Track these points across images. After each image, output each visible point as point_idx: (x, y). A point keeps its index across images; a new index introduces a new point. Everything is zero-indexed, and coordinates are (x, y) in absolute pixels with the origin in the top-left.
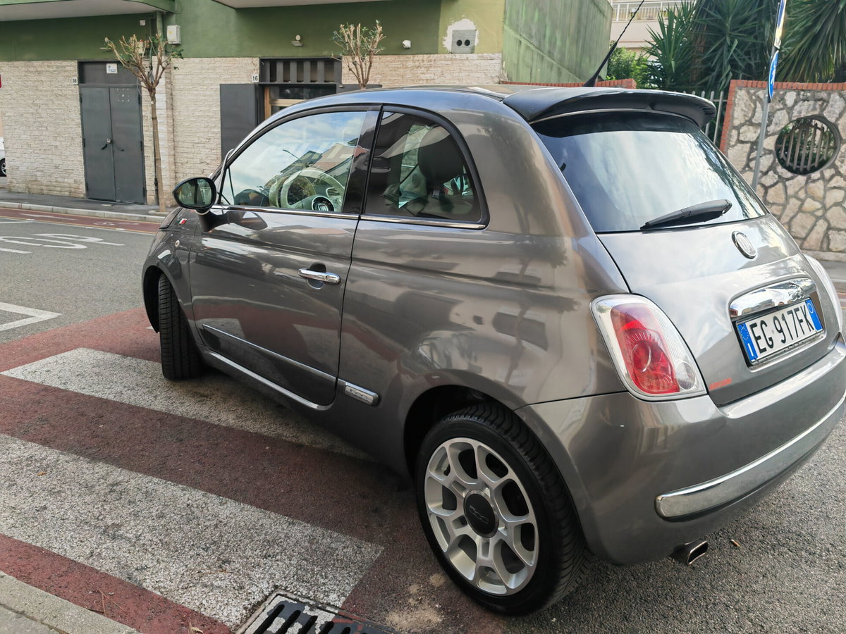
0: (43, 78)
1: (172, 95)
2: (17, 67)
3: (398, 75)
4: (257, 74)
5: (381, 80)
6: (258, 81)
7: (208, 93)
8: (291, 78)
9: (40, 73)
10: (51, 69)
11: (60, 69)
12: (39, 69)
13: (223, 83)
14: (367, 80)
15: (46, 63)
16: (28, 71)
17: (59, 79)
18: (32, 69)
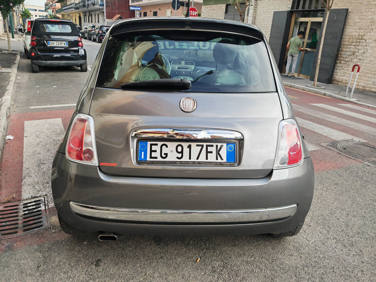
0: (214, 12)
1: (255, 17)
2: (207, 8)
3: (359, 3)
4: (290, 6)
5: (349, 6)
6: (290, 9)
7: (269, 16)
8: (306, 7)
9: (214, 10)
10: (217, 8)
11: (220, 8)
12: (214, 8)
13: (276, 11)
14: (331, 7)
15: (216, 5)
16: (211, 9)
17: (219, 12)
18: (212, 8)
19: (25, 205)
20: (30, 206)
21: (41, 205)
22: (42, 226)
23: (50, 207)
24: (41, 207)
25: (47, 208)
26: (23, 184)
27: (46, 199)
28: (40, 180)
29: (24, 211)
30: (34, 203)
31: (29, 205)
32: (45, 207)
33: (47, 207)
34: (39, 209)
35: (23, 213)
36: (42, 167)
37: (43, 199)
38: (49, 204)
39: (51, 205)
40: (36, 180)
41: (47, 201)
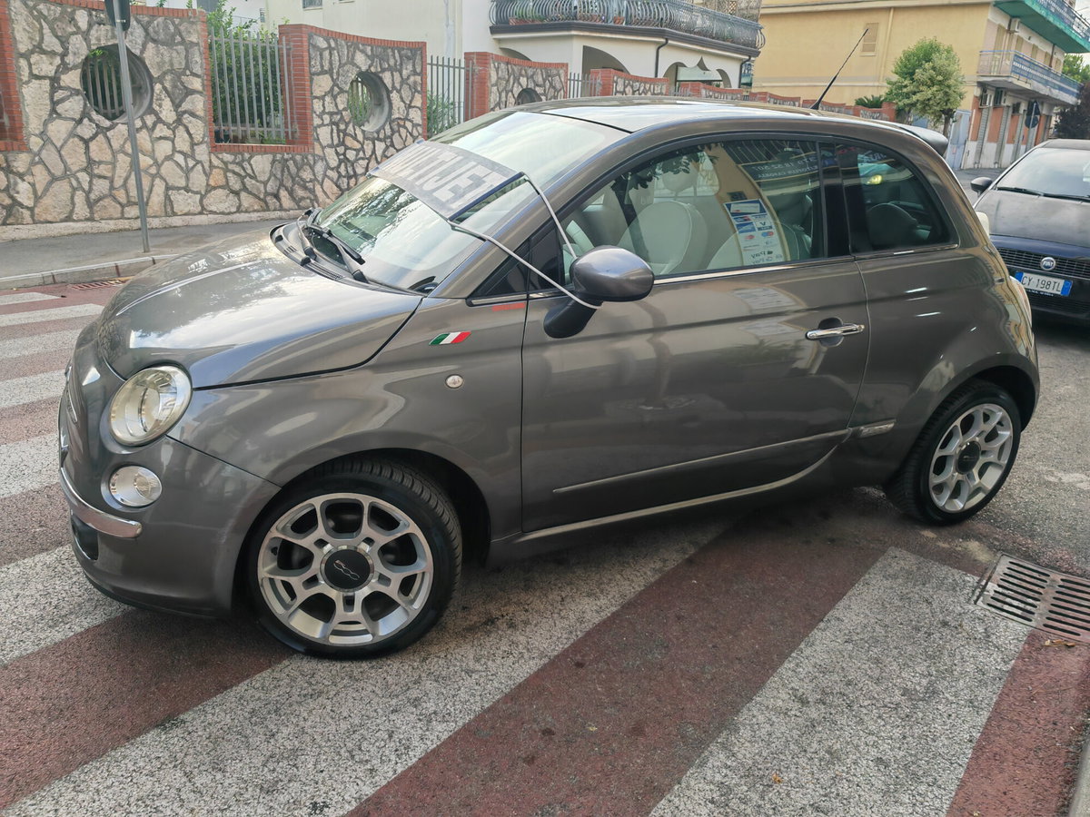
19: (1026, 616)
20: (1017, 607)
21: (992, 593)
22: (1011, 563)
23: (977, 579)
24: (995, 591)
25: (985, 581)
26: (1013, 661)
27: (975, 598)
28: (960, 642)
29: (1034, 606)
30: (1006, 607)
31: (1019, 612)
32: (986, 584)
33: (983, 583)
34: (1000, 590)
35: (1038, 603)
36: (924, 682)
37: (979, 602)
38: (975, 584)
39: (972, 580)
40: (970, 651)
41: (973, 592)
